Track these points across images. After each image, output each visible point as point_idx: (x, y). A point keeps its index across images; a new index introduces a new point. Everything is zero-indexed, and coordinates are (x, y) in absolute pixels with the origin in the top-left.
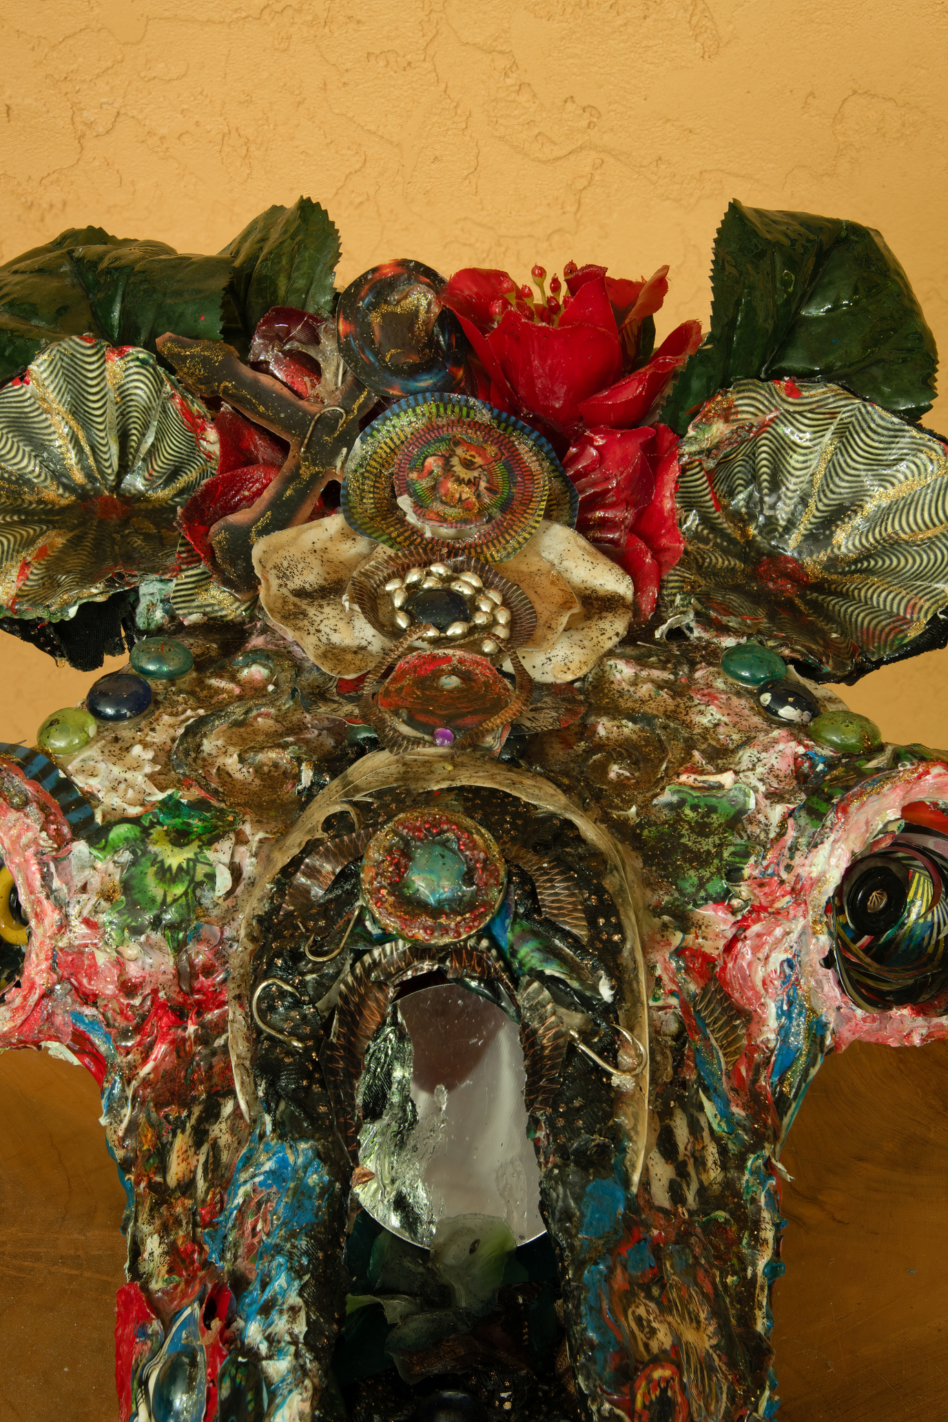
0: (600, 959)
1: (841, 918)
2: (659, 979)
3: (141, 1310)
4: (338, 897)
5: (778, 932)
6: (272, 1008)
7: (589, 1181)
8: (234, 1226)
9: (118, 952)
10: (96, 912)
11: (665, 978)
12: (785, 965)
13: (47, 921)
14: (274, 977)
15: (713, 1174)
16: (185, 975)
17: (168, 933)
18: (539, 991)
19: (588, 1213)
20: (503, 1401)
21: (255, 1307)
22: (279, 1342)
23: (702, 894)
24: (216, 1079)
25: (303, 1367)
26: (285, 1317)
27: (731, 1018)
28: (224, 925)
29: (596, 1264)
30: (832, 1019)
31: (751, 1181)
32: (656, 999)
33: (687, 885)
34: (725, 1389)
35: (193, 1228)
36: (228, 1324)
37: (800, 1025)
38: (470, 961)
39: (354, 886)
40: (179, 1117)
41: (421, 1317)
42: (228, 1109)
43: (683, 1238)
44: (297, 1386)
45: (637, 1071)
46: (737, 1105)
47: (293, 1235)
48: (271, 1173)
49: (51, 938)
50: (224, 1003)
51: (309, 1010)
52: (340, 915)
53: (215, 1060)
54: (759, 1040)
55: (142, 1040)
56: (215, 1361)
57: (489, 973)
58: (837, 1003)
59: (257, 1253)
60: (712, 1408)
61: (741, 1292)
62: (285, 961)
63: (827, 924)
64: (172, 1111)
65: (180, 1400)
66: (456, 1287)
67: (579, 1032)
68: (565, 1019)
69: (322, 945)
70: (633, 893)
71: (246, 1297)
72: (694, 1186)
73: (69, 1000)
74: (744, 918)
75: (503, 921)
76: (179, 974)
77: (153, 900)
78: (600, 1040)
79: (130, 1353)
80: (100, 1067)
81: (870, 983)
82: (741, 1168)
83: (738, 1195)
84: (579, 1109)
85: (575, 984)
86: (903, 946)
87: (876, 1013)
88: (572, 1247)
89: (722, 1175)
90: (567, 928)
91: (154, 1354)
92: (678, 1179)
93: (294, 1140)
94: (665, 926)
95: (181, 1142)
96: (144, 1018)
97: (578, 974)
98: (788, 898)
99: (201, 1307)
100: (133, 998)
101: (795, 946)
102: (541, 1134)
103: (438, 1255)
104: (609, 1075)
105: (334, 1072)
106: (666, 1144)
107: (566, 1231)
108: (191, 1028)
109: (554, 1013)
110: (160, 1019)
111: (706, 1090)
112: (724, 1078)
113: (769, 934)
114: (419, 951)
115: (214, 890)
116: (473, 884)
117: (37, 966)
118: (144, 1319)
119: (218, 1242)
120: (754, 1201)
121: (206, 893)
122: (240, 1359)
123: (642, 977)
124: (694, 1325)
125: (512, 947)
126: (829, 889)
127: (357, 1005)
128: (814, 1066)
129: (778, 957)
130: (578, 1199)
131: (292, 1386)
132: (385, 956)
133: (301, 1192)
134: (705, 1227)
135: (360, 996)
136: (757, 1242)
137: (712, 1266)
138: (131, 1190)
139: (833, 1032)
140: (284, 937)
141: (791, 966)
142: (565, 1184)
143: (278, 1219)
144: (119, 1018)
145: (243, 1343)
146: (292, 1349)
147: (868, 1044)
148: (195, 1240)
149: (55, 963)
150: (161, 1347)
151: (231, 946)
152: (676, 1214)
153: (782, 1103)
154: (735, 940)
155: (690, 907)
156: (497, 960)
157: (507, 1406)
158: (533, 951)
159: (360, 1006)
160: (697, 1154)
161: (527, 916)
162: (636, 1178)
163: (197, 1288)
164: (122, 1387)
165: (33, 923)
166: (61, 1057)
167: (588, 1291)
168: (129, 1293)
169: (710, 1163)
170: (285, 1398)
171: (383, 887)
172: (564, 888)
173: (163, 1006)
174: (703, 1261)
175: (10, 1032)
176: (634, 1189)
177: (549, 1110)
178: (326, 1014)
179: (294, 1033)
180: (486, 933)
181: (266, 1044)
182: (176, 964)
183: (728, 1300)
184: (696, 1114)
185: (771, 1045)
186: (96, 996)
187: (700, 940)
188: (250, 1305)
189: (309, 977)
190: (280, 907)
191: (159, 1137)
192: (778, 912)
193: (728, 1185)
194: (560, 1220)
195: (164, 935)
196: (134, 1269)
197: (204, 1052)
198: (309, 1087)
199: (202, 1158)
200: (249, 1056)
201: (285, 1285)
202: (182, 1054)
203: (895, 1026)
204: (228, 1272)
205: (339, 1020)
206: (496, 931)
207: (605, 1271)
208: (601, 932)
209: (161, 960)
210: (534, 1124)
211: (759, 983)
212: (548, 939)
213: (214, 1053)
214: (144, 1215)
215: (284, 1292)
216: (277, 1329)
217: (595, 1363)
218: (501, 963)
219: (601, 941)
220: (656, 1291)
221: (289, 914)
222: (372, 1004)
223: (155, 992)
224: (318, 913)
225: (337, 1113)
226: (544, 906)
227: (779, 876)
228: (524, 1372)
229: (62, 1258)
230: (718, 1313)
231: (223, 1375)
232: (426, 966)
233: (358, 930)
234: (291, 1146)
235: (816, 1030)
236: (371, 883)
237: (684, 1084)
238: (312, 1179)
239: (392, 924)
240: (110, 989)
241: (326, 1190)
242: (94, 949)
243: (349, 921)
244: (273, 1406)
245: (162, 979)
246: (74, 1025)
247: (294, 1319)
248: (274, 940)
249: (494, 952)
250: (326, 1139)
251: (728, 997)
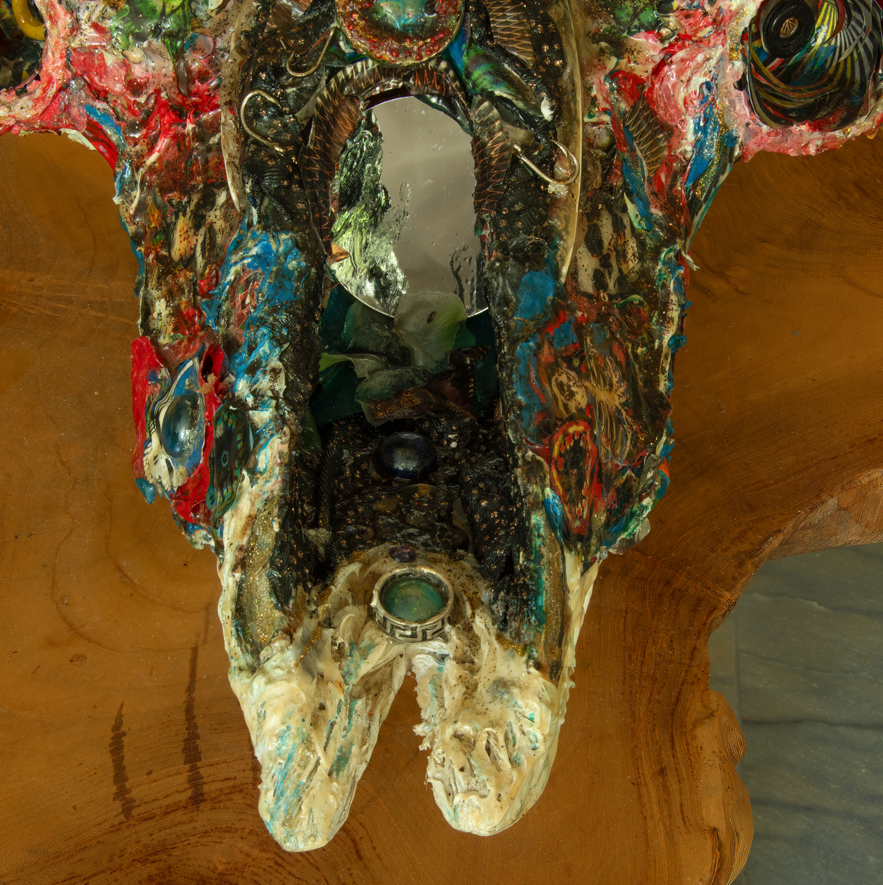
0: (543, 82)
1: (756, 44)
2: (594, 99)
3: (152, 359)
4: (316, 18)
5: (700, 58)
6: (258, 116)
7: (524, 273)
8: (227, 298)
9: (124, 55)
10: (103, 18)
11: (600, 97)
12: (704, 87)
13: (60, 24)
14: (259, 89)
15: (631, 265)
16: (184, 79)
17: (167, 40)
18: (489, 110)
19: (522, 299)
20: (450, 441)
21: (244, 367)
22: (263, 396)
23: (636, 23)
24: (211, 173)
25: (282, 417)
26: (268, 377)
27: (656, 132)
28: (216, 36)
29: (528, 341)
30: (741, 134)
31: (664, 269)
32: (591, 116)
33: (623, 15)
34: (629, 436)
35: (194, 296)
36: (222, 379)
37: (713, 139)
38: (431, 80)
39: (330, 9)
40: (180, 202)
41: (386, 372)
42: (221, 199)
43: (602, 318)
44: (277, 431)
45: (571, 181)
46: (656, 207)
47: (275, 310)
48: (257, 256)
49: (64, 39)
50: (217, 106)
51: (290, 119)
52: (317, 35)
53: (210, 156)
54: (678, 151)
55: (147, 133)
56: (211, 406)
57: (447, 90)
58: (747, 121)
59: (248, 322)
60: (618, 451)
61: (649, 360)
62: (268, 75)
63: (743, 52)
64: (175, 196)
65: (184, 434)
66: (415, 349)
67: (522, 146)
68: (511, 135)
69: (301, 62)
70: (575, 21)
71: (236, 358)
72: (615, 274)
73: (83, 95)
74: (671, 45)
75: (460, 46)
76: (177, 78)
77: (154, 10)
78: (540, 154)
79: (144, 393)
80: (113, 153)
81: (777, 102)
82: (655, 259)
83: (651, 281)
84: (519, 213)
85: (520, 105)
86: (808, 68)
87: (779, 128)
88: (508, 328)
89: (639, 265)
90: (515, 54)
91: (163, 394)
92: (602, 269)
93: (277, 231)
94: (602, 51)
95: (182, 223)
96: (149, 115)
97: (523, 95)
98: (709, 28)
99: (200, 362)
100: (139, 96)
101: (714, 71)
102: (486, 232)
103: (401, 322)
104: (547, 184)
105: (311, 174)
106: (593, 242)
107: (504, 314)
108: (190, 127)
109: (501, 129)
110: (163, 116)
111: (630, 195)
112: (646, 184)
113: (692, 59)
114: (386, 71)
115: (207, 4)
116: (434, 12)
117: (54, 63)
118: (154, 367)
119: (213, 310)
120: (664, 286)
121: (200, 6)
122: (231, 408)
123: (579, 98)
124: (608, 387)
125: (466, 69)
126: (746, 21)
127: (332, 116)
128: (723, 173)
129: (699, 80)
130: (515, 288)
131: (274, 432)
132: (357, 73)
133: (282, 275)
134: (623, 309)
135: (335, 108)
136: (665, 320)
137: (626, 339)
138: (142, 260)
139: (742, 145)
140: (268, 53)
141: (709, 87)
142: (504, 275)
143: (263, 296)
144: (126, 112)
145: (233, 394)
146: (274, 402)
147: (772, 153)
148: (195, 306)
149: (69, 59)
150: (169, 390)
151: (223, 56)
152: (598, 298)
153: (693, 205)
154: (663, 63)
155: (625, 34)
156: (454, 80)
157: (454, 445)
158: (485, 74)
159: (334, 117)
160: (619, 248)
161: (481, 42)
162: (565, 270)
163: (197, 345)
164: (138, 418)
165: (48, 24)
166: (79, 141)
167: (519, 363)
168: (141, 345)
169: (630, 255)
170: (268, 440)
171: (354, 12)
172: (514, 18)
173: (165, 105)
174: (618, 336)
175: (33, 119)
176: (563, 280)
177: (494, 213)
178: (305, 123)
179: (275, 140)
180: (446, 55)
181: (252, 147)
182: (176, 69)
183: (637, 367)
184: (620, 214)
185: (688, 156)
186: (106, 92)
187: (632, 64)
188: (240, 364)
189: (289, 90)
190: (264, 24)
191: (164, 218)
192: (700, 41)
193: (644, 274)
194: (499, 305)
195: (164, 42)
196: (145, 325)
197: (201, 148)
198: (289, 187)
199: (201, 239)
200: (239, 155)
201: (268, 351)
202: (183, 148)
203: (795, 138)
204: (222, 335)
205: (316, 129)
206: (454, 54)
207: (534, 347)
208: (545, 58)
209: (162, 64)
210: (481, 223)
211: (681, 103)
212: (499, 63)
213: (209, 149)
214: (153, 282)
215: (267, 357)
216: (261, 386)
217: (522, 420)
218: (457, 83)
219: (545, 66)
220: (576, 363)
221: (273, 33)
222: (345, 115)
223: (158, 92)
224: (298, 32)
225: (313, 210)
226: (496, 33)
227: (703, 8)
228: (467, 420)
229: (90, 302)
230: (628, 377)
231: (218, 419)
232: (392, 83)
233: (333, 49)
234: (273, 237)
235: (727, 142)
236: (344, 8)
237: (611, 190)
238: (292, 265)
239: (362, 45)
240: (118, 88)
241: (303, 274)
242: (103, 51)
243: (325, 41)
244: (258, 446)
245: (164, 81)
246: (88, 116)
247: (276, 379)
248: (260, 55)
249: (451, 73)
250: (303, 231)
251: (654, 114)
